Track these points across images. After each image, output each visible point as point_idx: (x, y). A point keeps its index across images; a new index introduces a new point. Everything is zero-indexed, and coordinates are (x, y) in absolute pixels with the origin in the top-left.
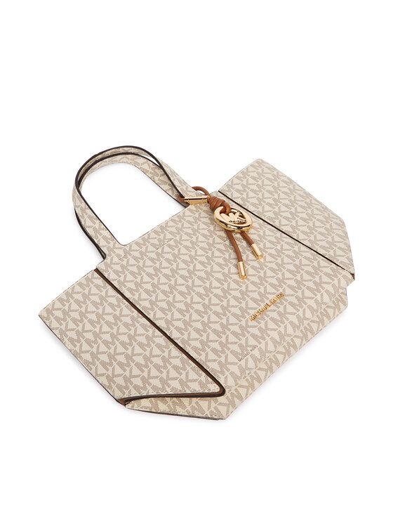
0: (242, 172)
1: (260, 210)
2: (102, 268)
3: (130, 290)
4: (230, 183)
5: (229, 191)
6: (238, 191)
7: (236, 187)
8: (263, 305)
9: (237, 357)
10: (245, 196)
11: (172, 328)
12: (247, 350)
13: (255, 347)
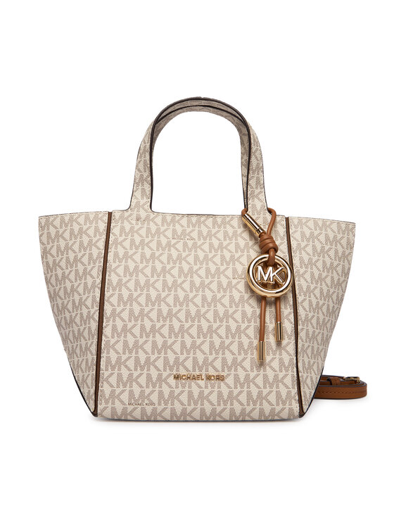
0: (324, 221)
1: (302, 271)
2: (116, 216)
3: (116, 255)
4: (304, 221)
5: (296, 227)
6: (303, 234)
7: (305, 229)
8: (197, 373)
9: (130, 399)
10: (303, 245)
11: (111, 323)
12: (143, 401)
13: (152, 404)
